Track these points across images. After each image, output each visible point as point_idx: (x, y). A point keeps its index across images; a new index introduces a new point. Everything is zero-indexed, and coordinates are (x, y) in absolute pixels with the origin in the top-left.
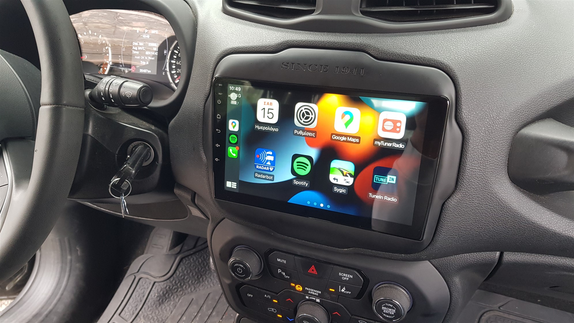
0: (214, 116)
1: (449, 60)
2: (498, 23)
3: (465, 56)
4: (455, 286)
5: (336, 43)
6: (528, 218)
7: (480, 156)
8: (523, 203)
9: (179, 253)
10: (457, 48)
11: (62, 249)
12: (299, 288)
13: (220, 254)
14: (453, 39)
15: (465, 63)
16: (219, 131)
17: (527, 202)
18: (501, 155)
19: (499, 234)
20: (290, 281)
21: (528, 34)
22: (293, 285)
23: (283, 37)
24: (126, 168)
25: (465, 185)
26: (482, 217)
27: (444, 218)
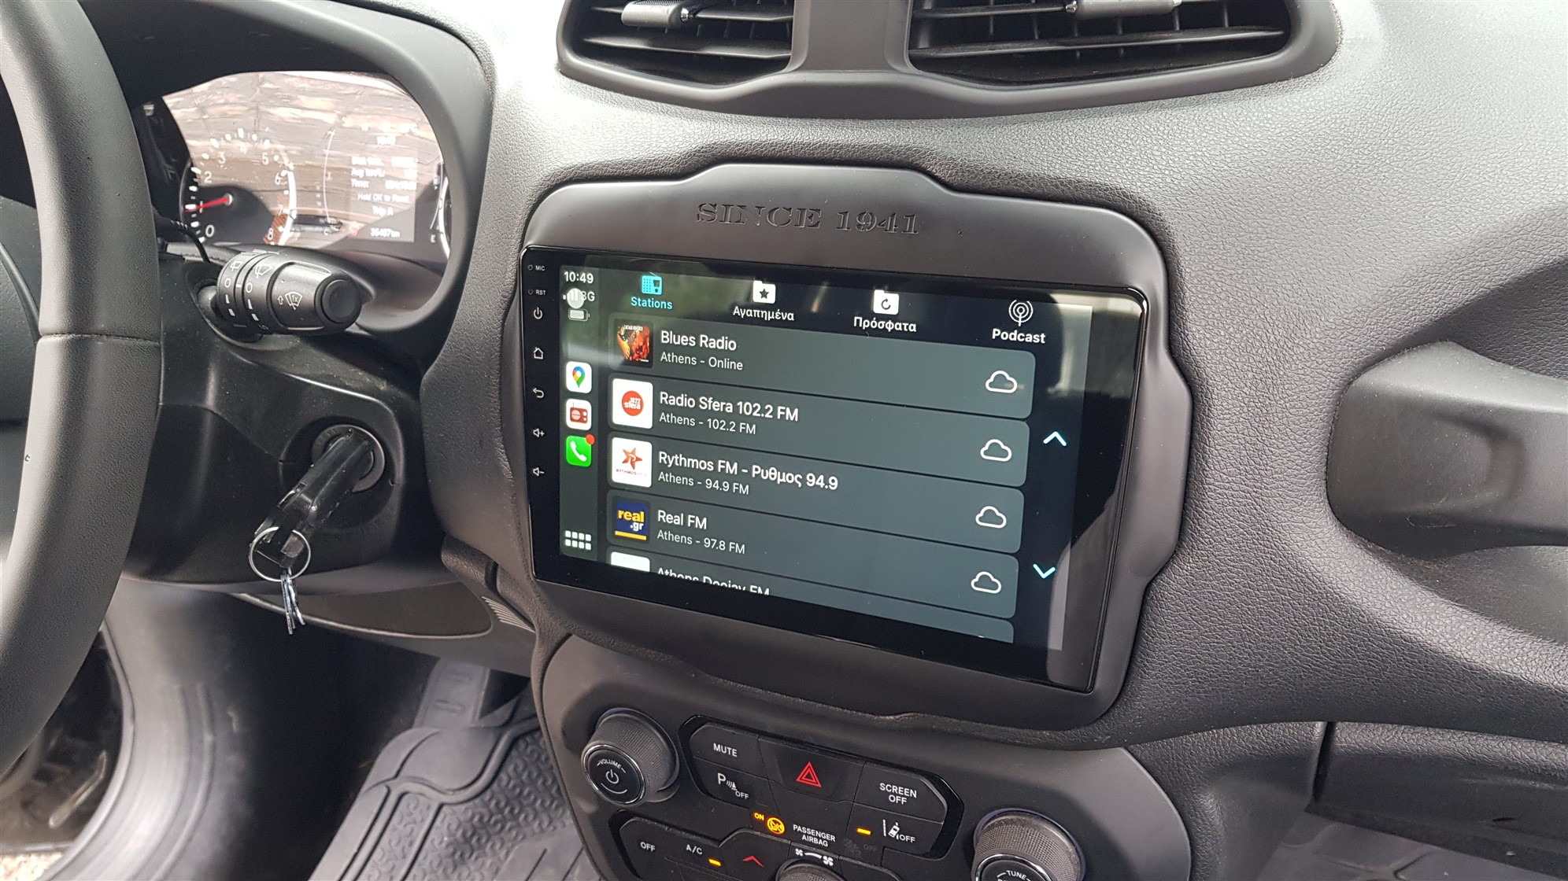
0: (527, 353)
1: (1147, 185)
2: (1295, 77)
3: (1192, 172)
4: (1203, 821)
5: (842, 147)
6: (1392, 625)
7: (1244, 452)
8: (1374, 584)
9: (506, 725)
10: (1170, 152)
11: (190, 713)
12: (776, 826)
13: (564, 733)
14: (1161, 129)
15: (1192, 193)
16: (540, 394)
17: (1387, 580)
18: (1306, 449)
19: (1311, 673)
20: (749, 806)
21: (1376, 107)
22: (761, 817)
23: (703, 133)
24: (292, 500)
25: (1206, 535)
26: (1261, 624)
27: (1152, 627)
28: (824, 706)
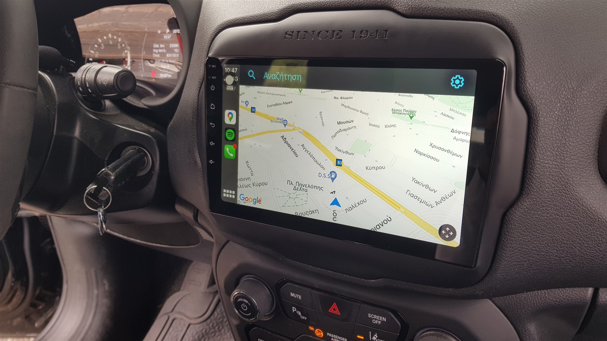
0: (208, 106)
1: (505, 10)
11: (88, 282)
13: (225, 287)
18: (588, 143)
20: (307, 323)
22: (312, 329)
24: (104, 173)
26: (563, 234)
27: (506, 235)
28: (342, 274)
